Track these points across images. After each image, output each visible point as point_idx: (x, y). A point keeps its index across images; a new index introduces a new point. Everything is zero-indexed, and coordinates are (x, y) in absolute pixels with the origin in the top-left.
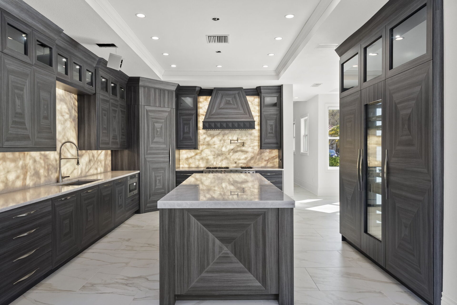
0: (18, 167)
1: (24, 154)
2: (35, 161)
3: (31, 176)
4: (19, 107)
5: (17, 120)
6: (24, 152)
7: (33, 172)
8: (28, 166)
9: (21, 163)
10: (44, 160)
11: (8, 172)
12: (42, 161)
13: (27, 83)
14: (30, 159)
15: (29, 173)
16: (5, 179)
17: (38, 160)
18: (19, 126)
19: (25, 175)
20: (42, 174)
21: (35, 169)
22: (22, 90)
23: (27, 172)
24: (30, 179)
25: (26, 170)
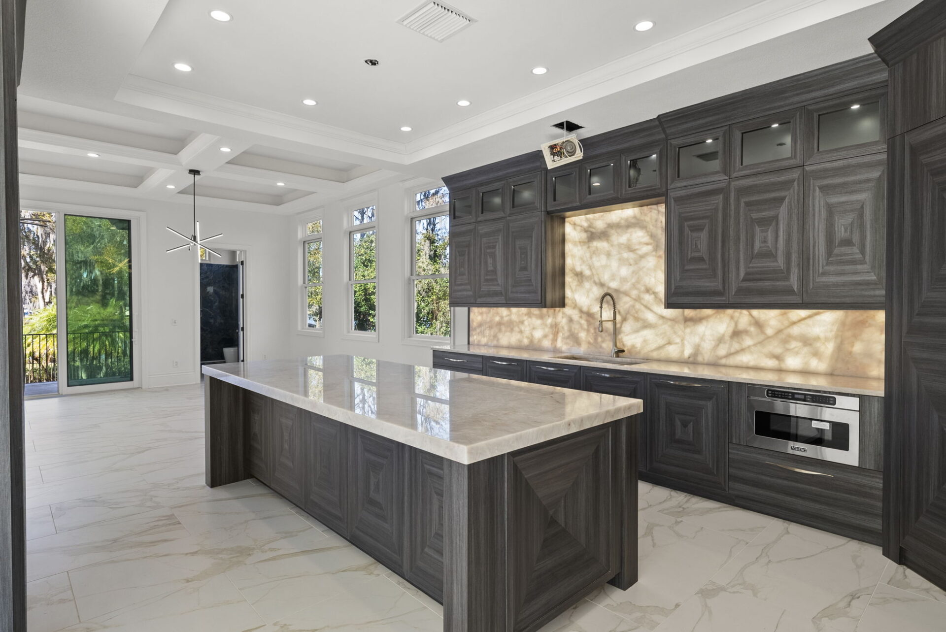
0: (546, 325)
1: (555, 310)
2: (571, 320)
3: (564, 338)
4: (491, 265)
5: (489, 277)
6: (555, 309)
7: (567, 334)
8: (560, 325)
9: (549, 321)
10: (587, 321)
11: (534, 328)
12: (583, 322)
13: (500, 239)
14: (563, 317)
15: (560, 334)
16: (530, 336)
17: (576, 320)
18: (491, 283)
19: (556, 334)
20: (584, 338)
21: (570, 330)
22: (494, 247)
23: (558, 333)
24: (562, 341)
25: (557, 330)
